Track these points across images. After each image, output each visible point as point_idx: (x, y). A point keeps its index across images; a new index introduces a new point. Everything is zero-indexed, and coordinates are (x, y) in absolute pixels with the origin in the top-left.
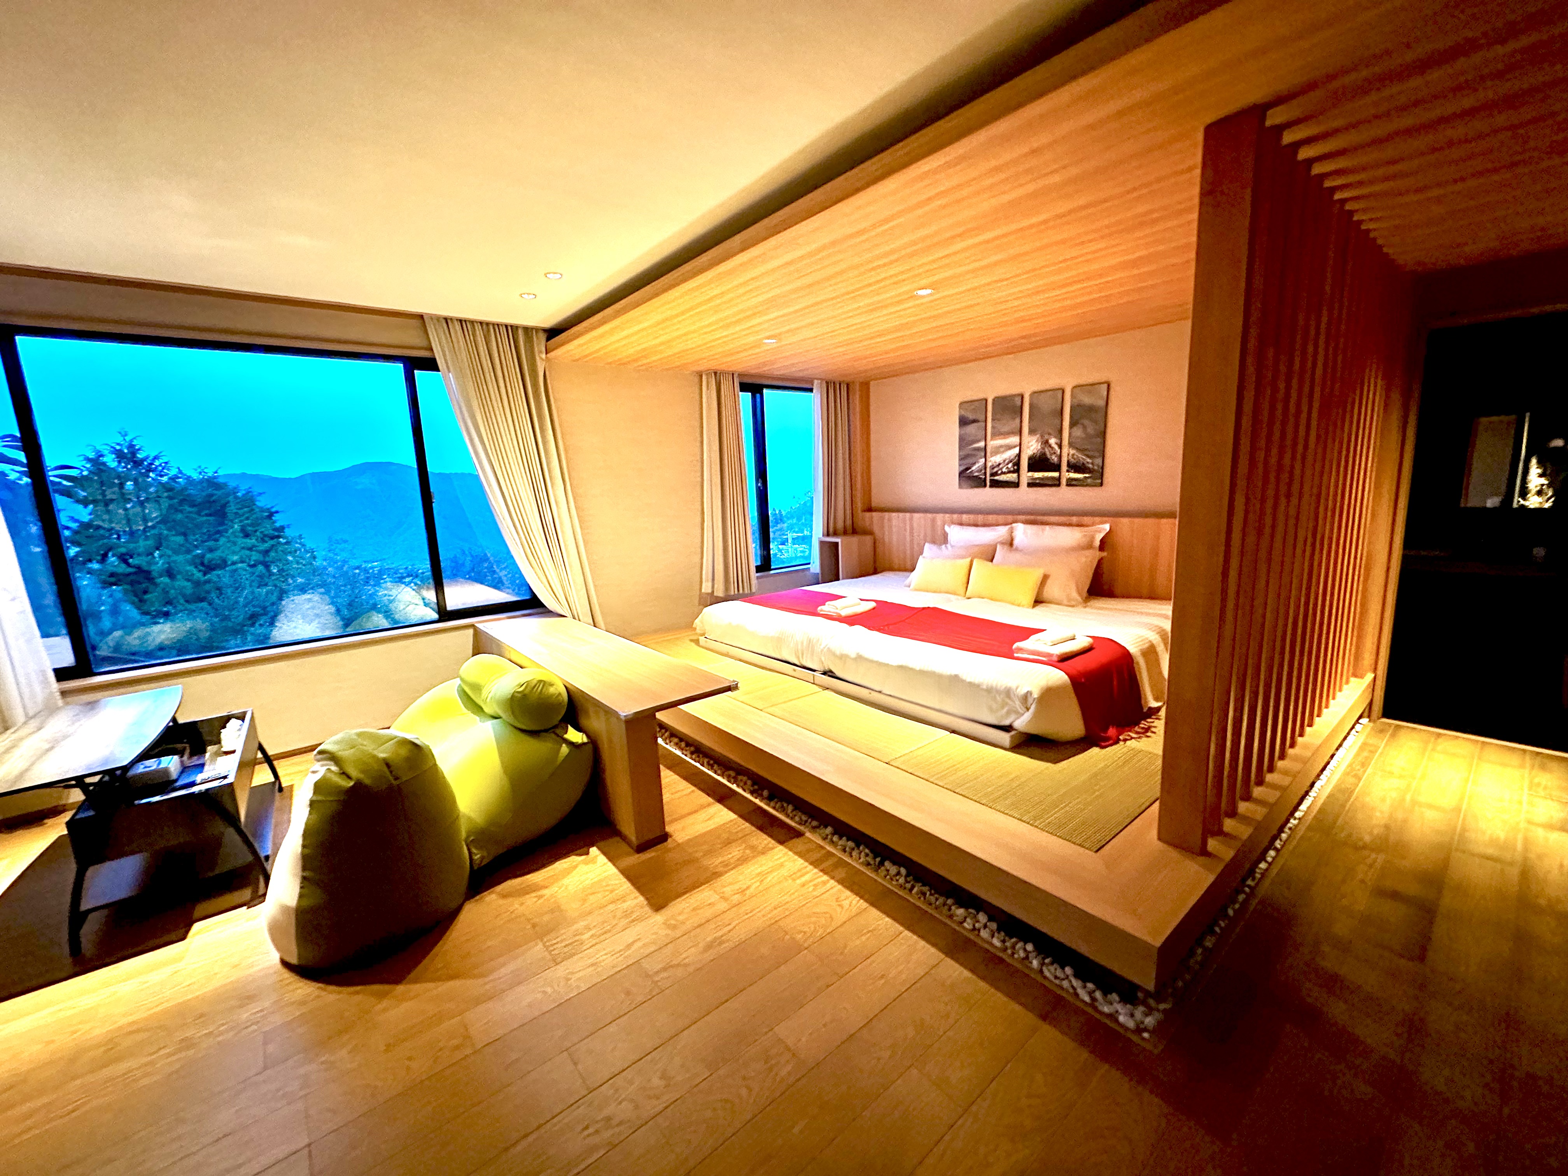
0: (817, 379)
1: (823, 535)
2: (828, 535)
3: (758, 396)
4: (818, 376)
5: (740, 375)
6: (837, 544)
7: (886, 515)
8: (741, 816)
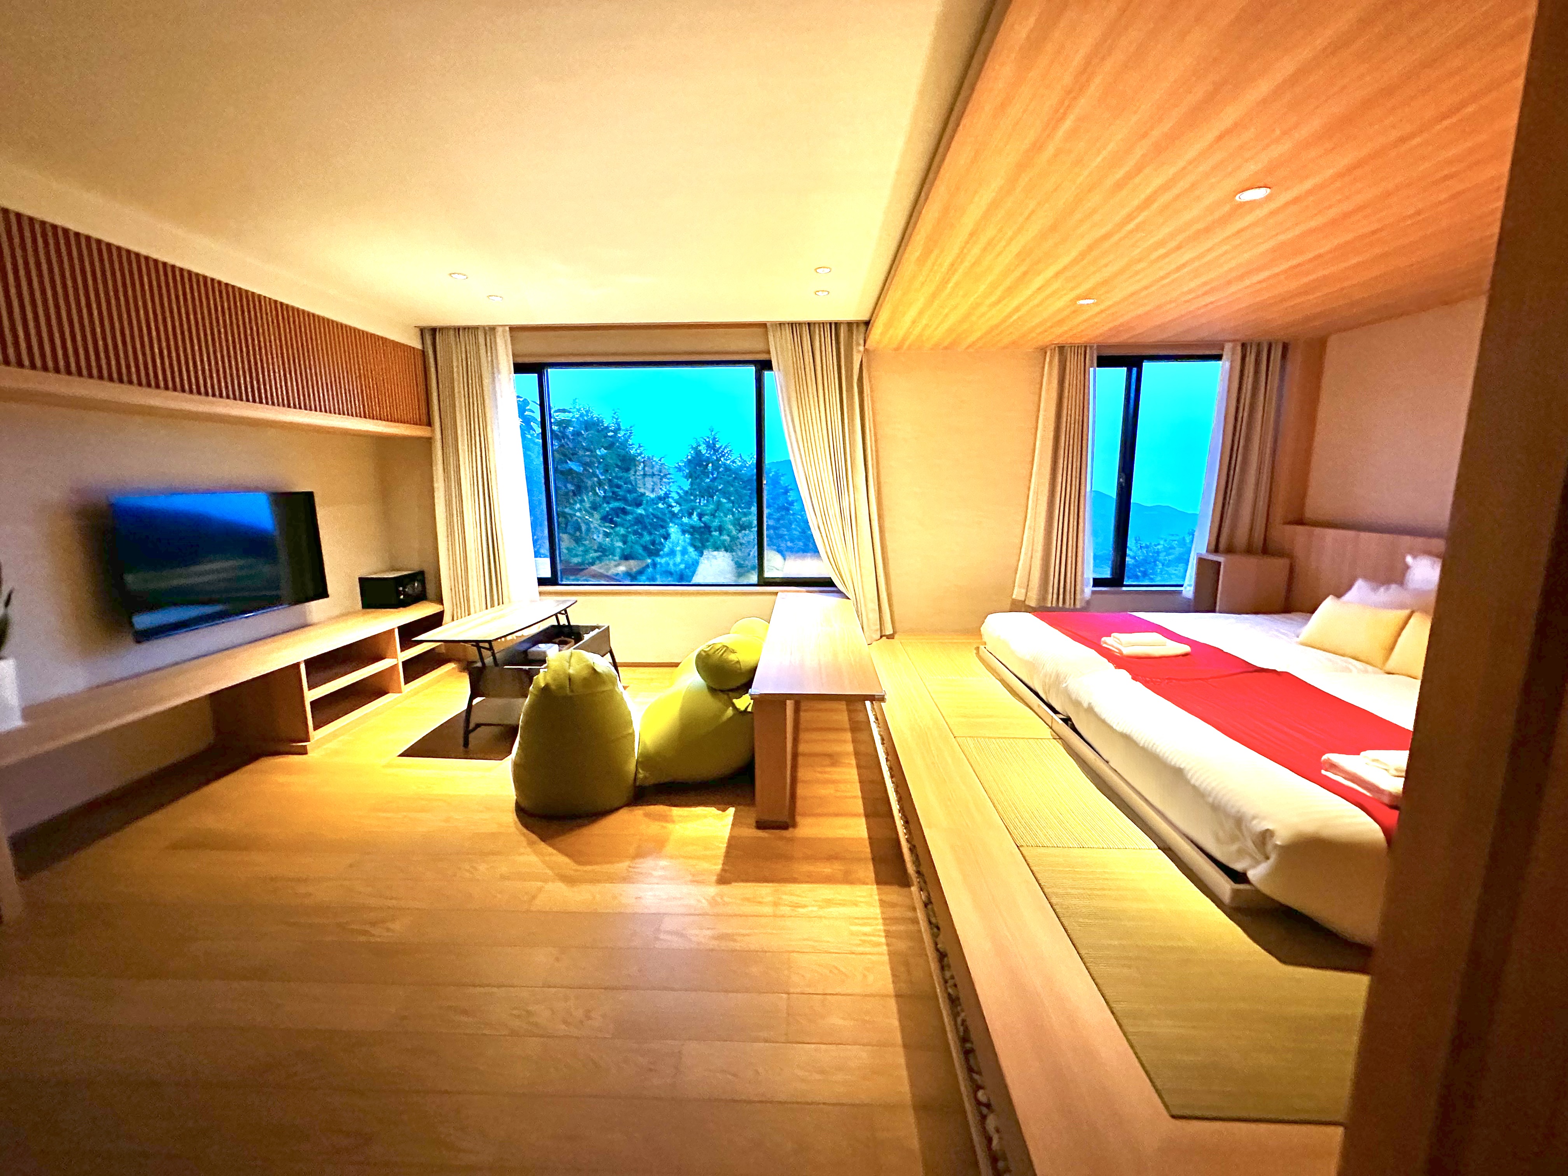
0: (1229, 341)
1: (1207, 551)
2: (1216, 550)
3: (1135, 370)
4: (1228, 337)
5: (1099, 347)
6: (1219, 563)
7: (1318, 531)
8: (870, 838)
